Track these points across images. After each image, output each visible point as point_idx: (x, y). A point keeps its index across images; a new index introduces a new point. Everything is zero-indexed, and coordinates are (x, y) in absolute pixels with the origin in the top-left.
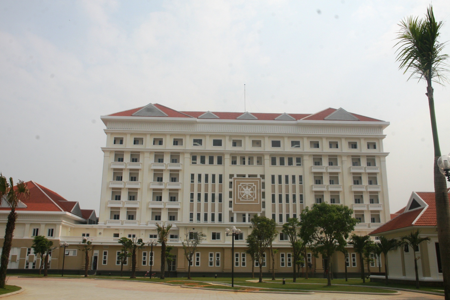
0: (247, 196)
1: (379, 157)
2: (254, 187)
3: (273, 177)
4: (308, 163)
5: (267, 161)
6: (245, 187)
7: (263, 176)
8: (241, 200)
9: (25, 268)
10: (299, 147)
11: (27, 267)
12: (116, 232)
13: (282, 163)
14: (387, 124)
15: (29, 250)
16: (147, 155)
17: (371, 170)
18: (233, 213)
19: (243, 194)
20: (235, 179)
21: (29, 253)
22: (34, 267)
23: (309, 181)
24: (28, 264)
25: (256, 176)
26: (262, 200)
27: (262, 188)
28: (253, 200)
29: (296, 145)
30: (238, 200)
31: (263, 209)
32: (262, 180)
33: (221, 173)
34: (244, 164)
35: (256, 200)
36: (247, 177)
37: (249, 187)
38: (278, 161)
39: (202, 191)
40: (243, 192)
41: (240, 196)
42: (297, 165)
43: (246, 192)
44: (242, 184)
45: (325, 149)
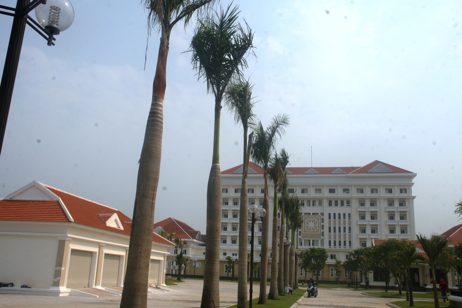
0: (311, 228)
1: (408, 199)
2: (316, 222)
3: (330, 214)
4: (355, 204)
5: (326, 203)
6: (310, 222)
7: (322, 214)
8: (307, 231)
9: (171, 273)
10: (349, 193)
12: (225, 252)
13: (336, 204)
14: (415, 175)
15: (173, 262)
17: (402, 209)
18: (302, 240)
19: (308, 226)
20: (303, 216)
21: (173, 264)
22: (176, 273)
23: (355, 218)
24: (172, 271)
25: (317, 214)
26: (322, 230)
27: (322, 222)
28: (316, 231)
29: (347, 192)
30: (305, 231)
31: (322, 237)
32: (322, 217)
34: (310, 205)
35: (318, 231)
36: (311, 214)
37: (313, 222)
38: (333, 203)
40: (308, 225)
41: (307, 228)
42: (347, 206)
43: (311, 225)
44: (308, 220)
45: (367, 194)
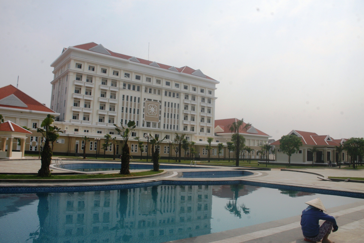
0: (152, 112)
1: (213, 99)
2: (156, 107)
3: (165, 102)
4: (183, 97)
5: (163, 93)
6: (151, 107)
7: (160, 102)
8: (149, 114)
9: (30, 150)
10: (178, 87)
11: (31, 149)
12: (77, 128)
13: (170, 95)
14: (218, 83)
15: (32, 137)
16: (97, 79)
17: (209, 105)
18: (144, 121)
19: (150, 110)
20: (146, 101)
21: (32, 140)
22: (36, 150)
23: (182, 107)
24: (31, 147)
25: (157, 101)
26: (160, 115)
27: (160, 109)
28: (155, 115)
29: (177, 86)
30: (148, 114)
31: (159, 121)
32: (160, 104)
33: (139, 97)
34: (151, 93)
35: (157, 115)
36: (152, 101)
37: (154, 107)
38: (168, 94)
39: (128, 106)
40: (150, 109)
41: (149, 112)
42: (177, 97)
43: (152, 110)
44: (150, 105)
45: (190, 91)
